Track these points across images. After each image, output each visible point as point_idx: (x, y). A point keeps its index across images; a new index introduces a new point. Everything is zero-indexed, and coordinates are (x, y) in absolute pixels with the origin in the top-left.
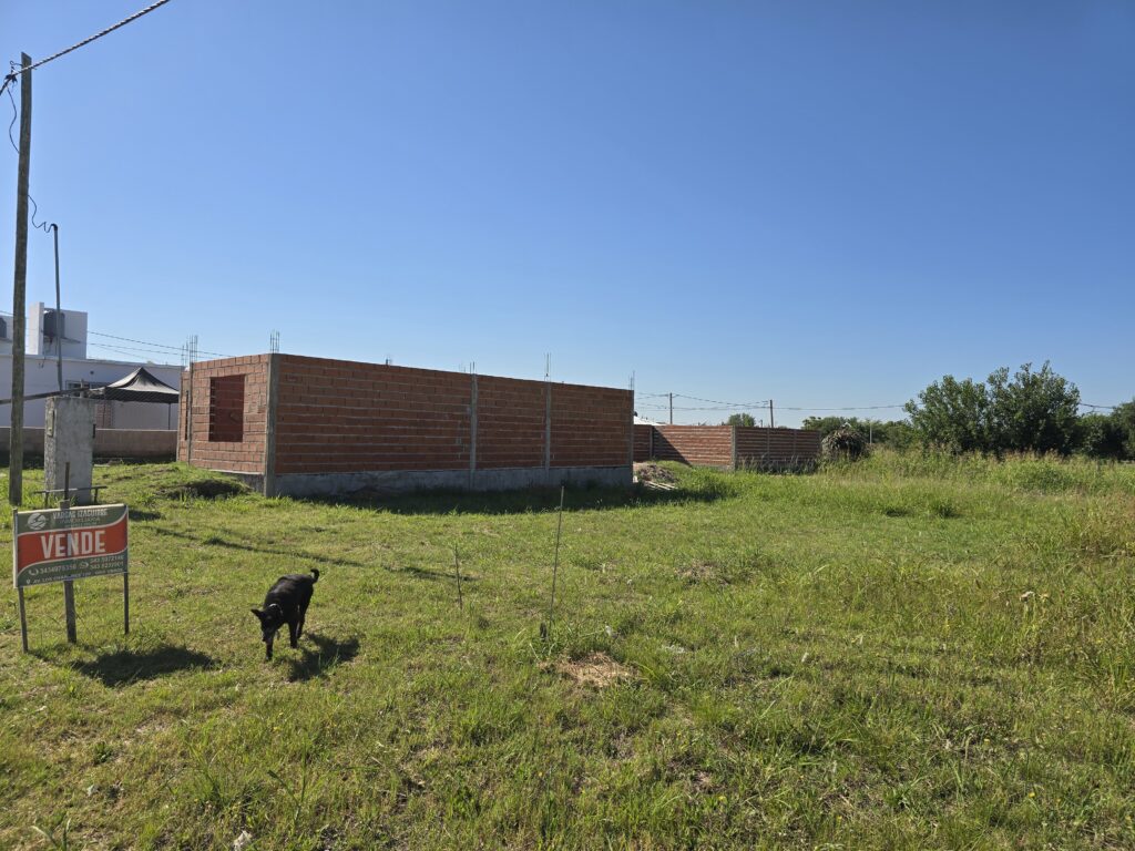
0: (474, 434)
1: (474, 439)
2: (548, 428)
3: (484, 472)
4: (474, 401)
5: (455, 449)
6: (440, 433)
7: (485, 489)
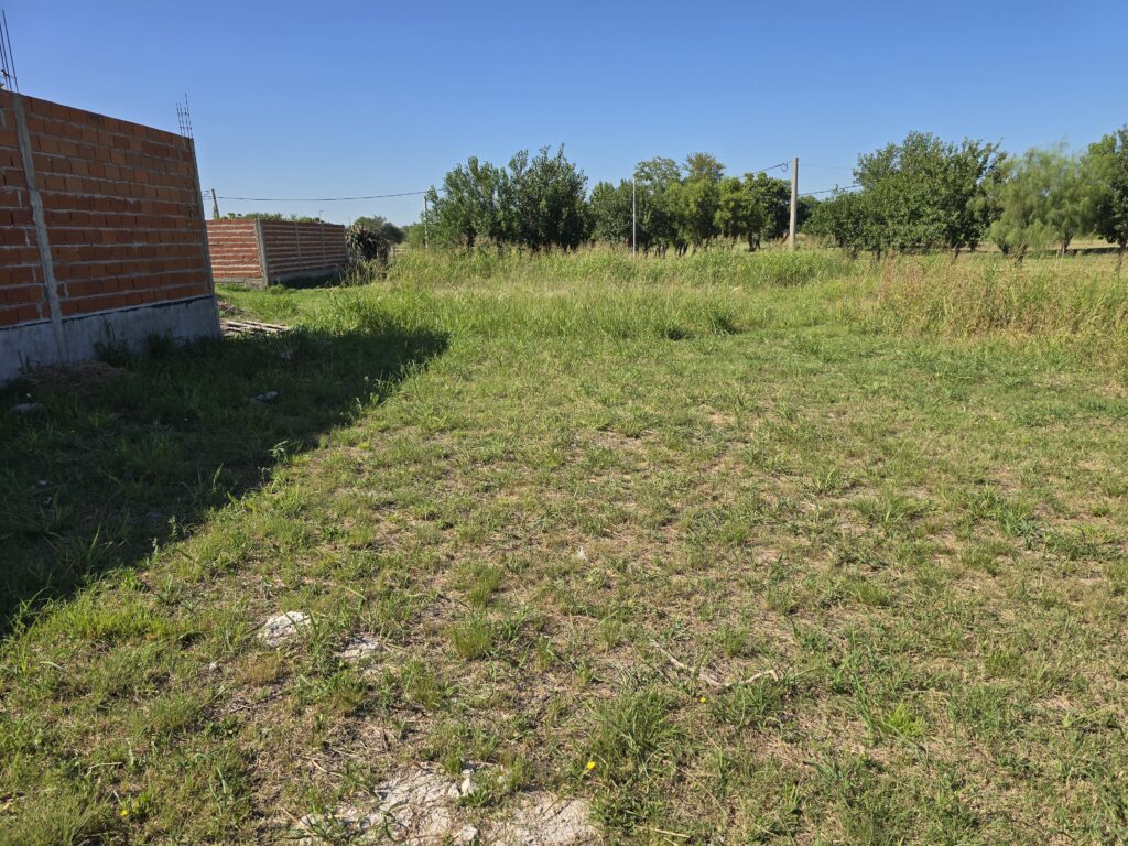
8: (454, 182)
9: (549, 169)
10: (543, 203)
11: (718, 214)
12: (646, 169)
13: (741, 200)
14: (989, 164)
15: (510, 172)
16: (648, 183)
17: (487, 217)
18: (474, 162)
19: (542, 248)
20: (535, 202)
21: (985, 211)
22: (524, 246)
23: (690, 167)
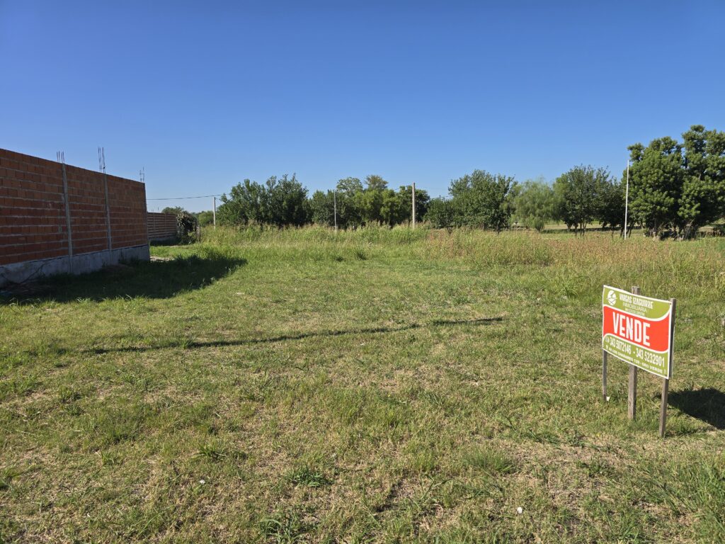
0: (69, 221)
1: (69, 227)
2: (108, 215)
3: (77, 258)
4: (66, 190)
5: (59, 237)
6: (48, 221)
7: (79, 273)
8: (236, 192)
9: (288, 185)
10: (285, 203)
11: (382, 209)
12: (343, 184)
13: (394, 202)
14: (510, 187)
15: (266, 187)
16: (344, 191)
17: (254, 210)
18: (247, 182)
19: (284, 226)
20: (281, 202)
21: (508, 209)
22: (274, 225)
23: (369, 182)
